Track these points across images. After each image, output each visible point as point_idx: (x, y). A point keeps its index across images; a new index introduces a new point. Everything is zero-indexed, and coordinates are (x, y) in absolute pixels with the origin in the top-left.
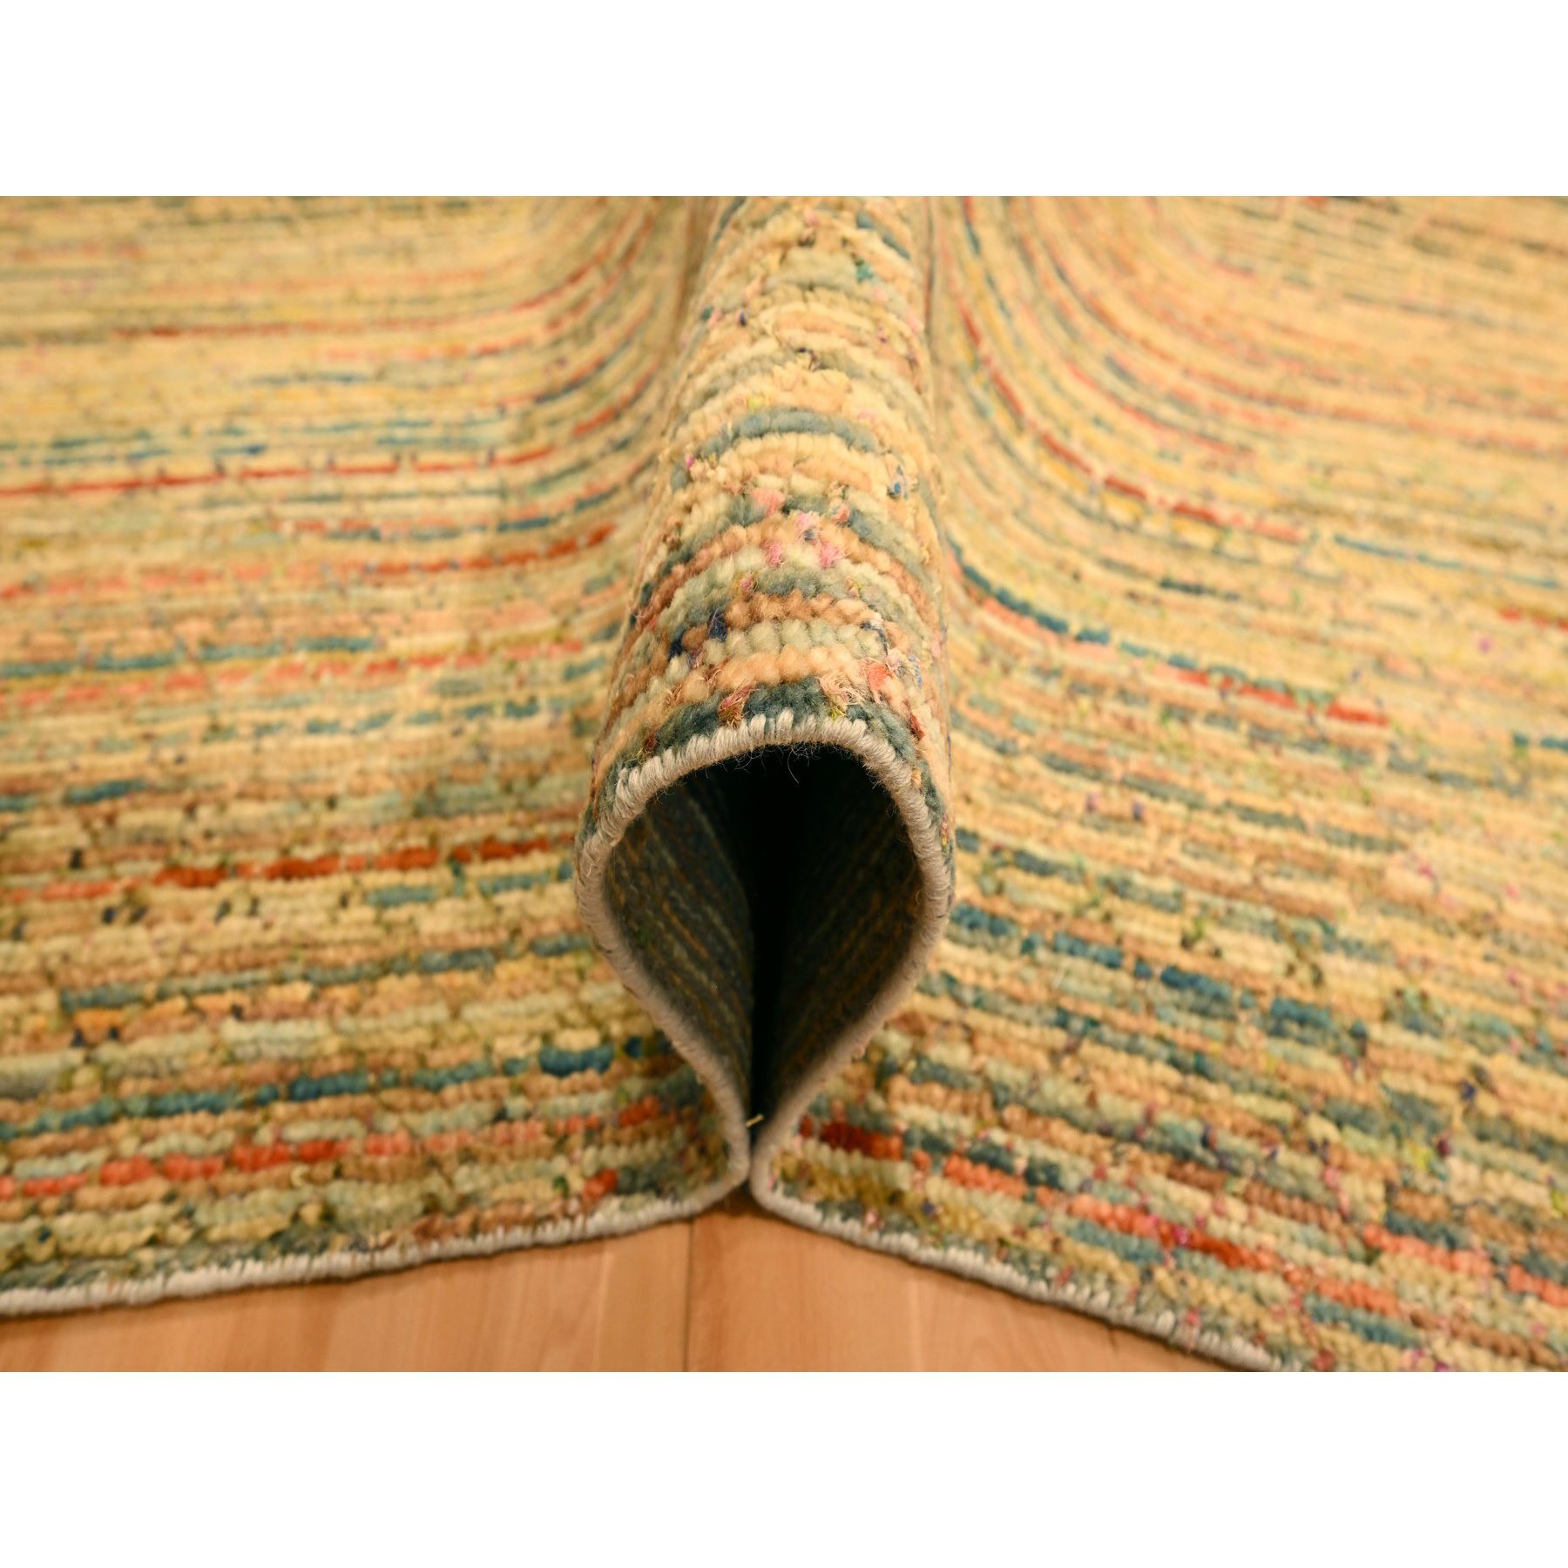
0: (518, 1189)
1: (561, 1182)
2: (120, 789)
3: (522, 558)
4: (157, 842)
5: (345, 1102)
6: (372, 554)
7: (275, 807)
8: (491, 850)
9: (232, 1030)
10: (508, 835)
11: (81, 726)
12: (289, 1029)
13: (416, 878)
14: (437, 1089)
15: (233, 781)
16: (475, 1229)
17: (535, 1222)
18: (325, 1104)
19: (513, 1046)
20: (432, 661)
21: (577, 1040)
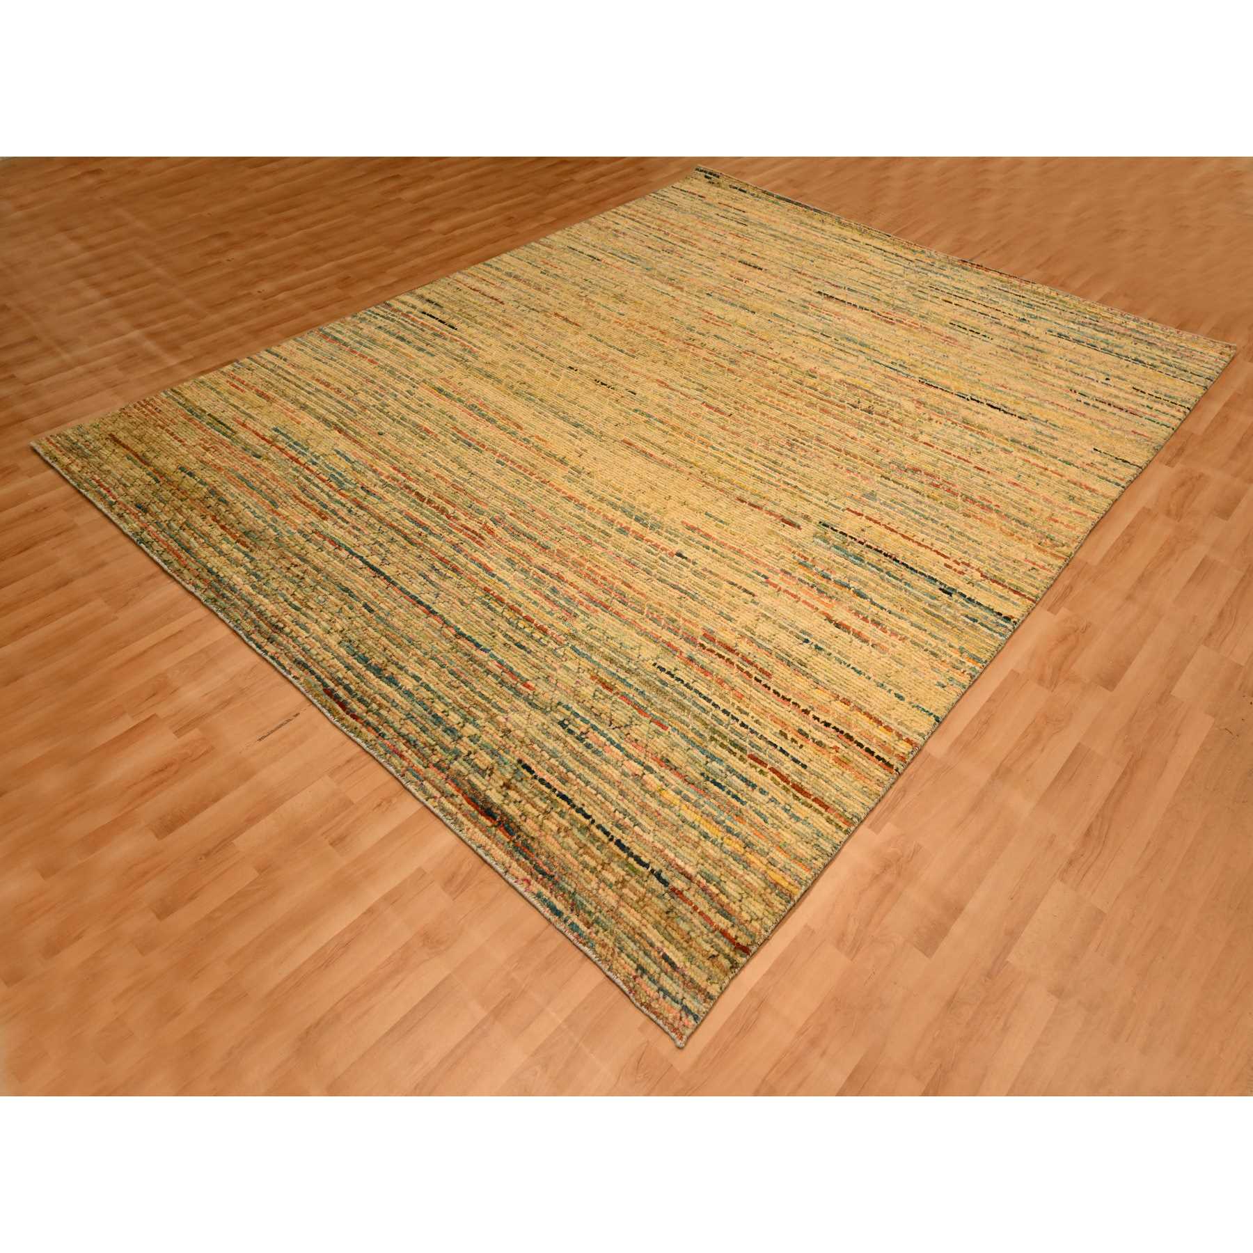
2: (226, 502)
4: (218, 511)
9: (192, 540)
11: (233, 489)
13: (231, 539)
15: (235, 510)
20: (279, 514)
21: (215, 570)
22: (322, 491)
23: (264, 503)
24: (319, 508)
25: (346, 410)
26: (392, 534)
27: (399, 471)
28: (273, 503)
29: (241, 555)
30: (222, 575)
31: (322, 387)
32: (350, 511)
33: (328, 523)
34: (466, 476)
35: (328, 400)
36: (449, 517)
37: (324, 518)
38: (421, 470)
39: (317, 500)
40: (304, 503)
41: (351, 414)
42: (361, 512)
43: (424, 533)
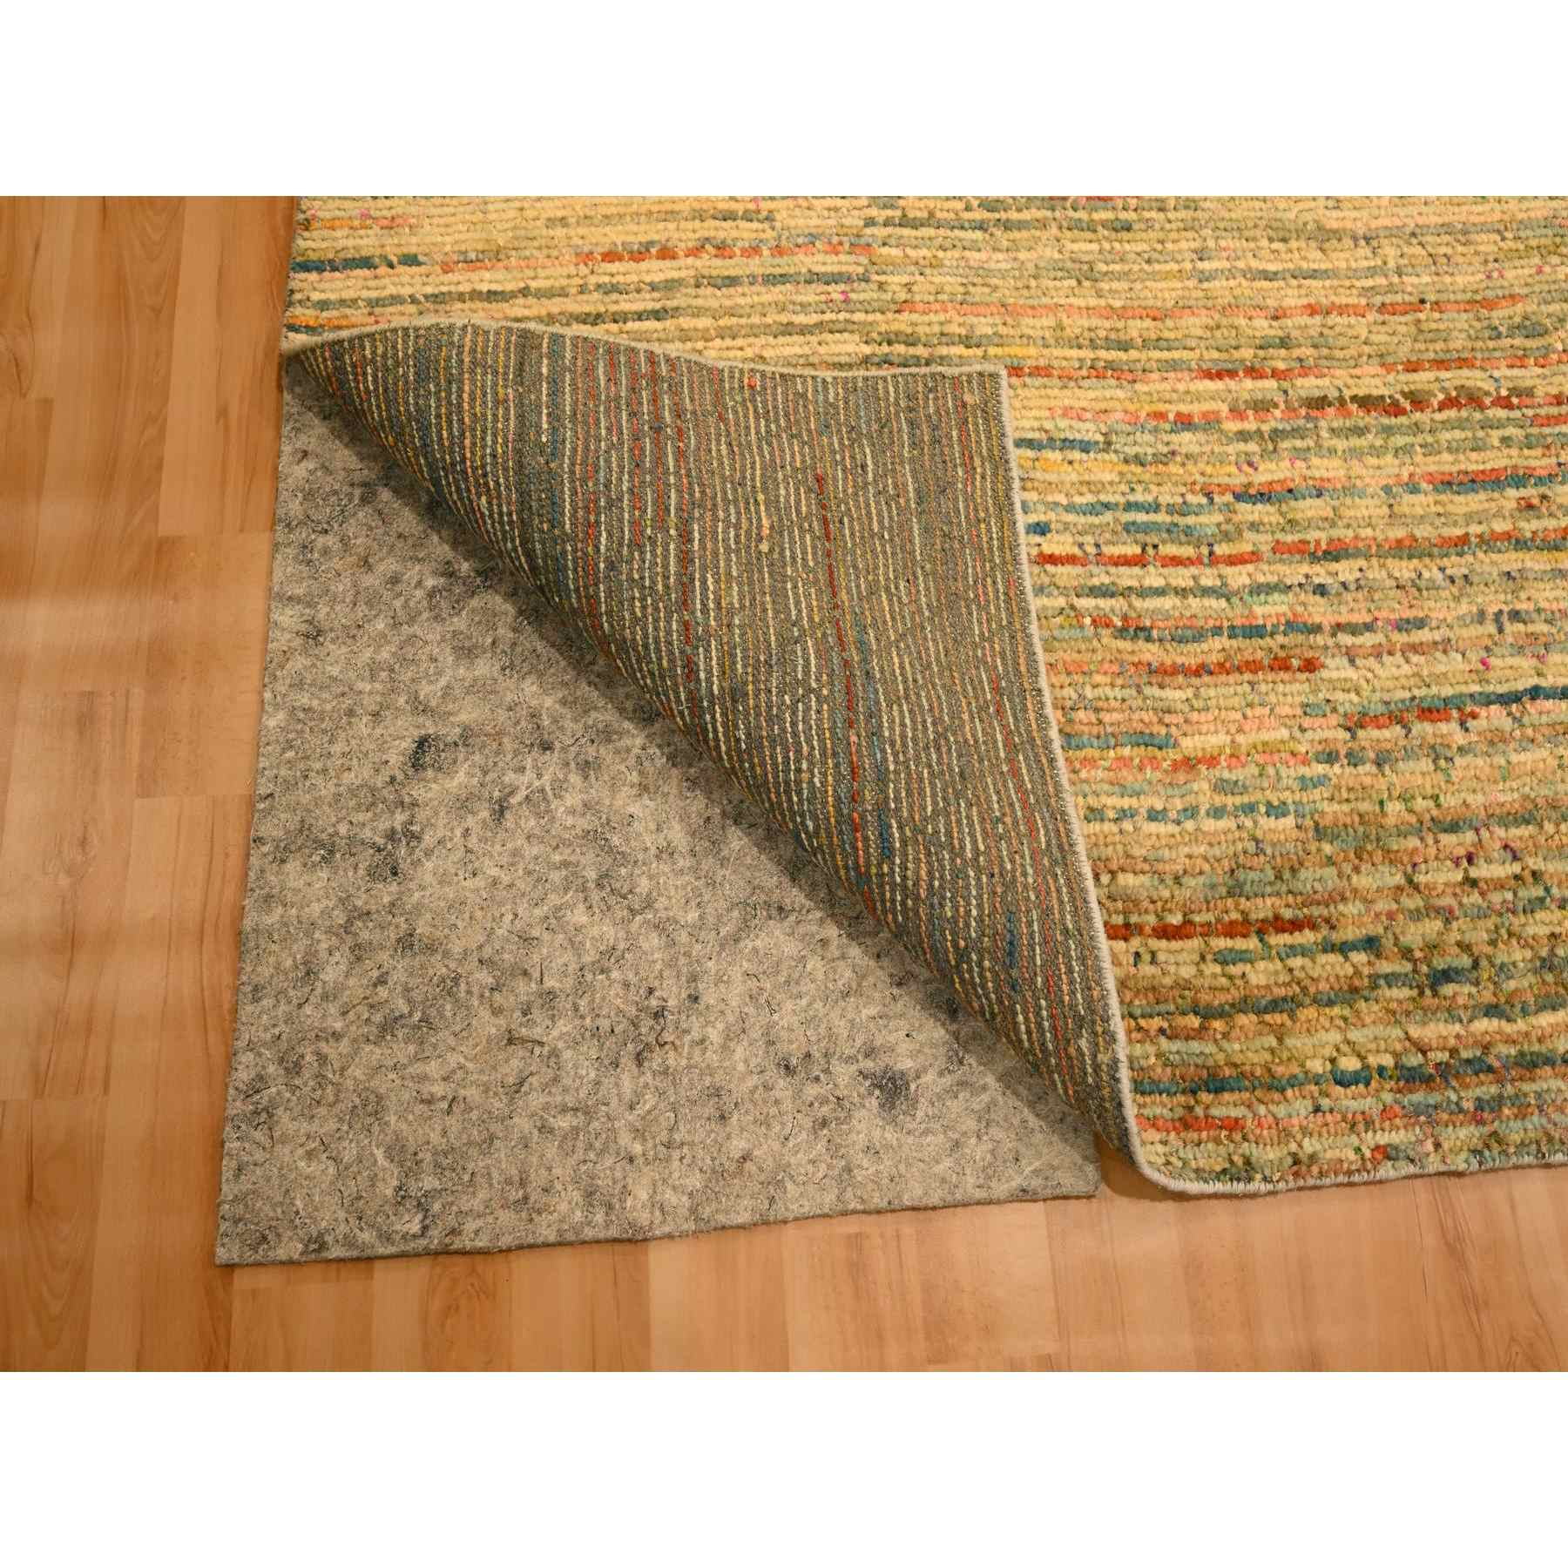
0: (1336, 1154)
1: (1358, 1150)
3: (1253, 666)
5: (1236, 1096)
6: (1150, 652)
7: (1143, 879)
8: (1279, 924)
9: (1165, 1044)
10: (1287, 914)
12: (1195, 1046)
13: (1240, 944)
14: (1283, 1091)
16: (1321, 1174)
17: (1349, 1173)
18: (1227, 1096)
19: (1317, 1066)
20: (1212, 761)
21: (1350, 1064)
22: (1182, 593)
23: (1125, 762)
24: (1253, 649)
25: (835, 291)
26: (1490, 564)
27: (1232, 374)
28: (1144, 740)
29: (1331, 963)
30: (1388, 1061)
31: (657, 271)
32: (1321, 590)
33: (1336, 668)
34: (1362, 258)
35: (739, 297)
36: (1505, 403)
37: (1310, 666)
38: (1262, 326)
39: (1217, 631)
40: (1201, 670)
41: (865, 293)
42: (1346, 570)
43: (1531, 492)
